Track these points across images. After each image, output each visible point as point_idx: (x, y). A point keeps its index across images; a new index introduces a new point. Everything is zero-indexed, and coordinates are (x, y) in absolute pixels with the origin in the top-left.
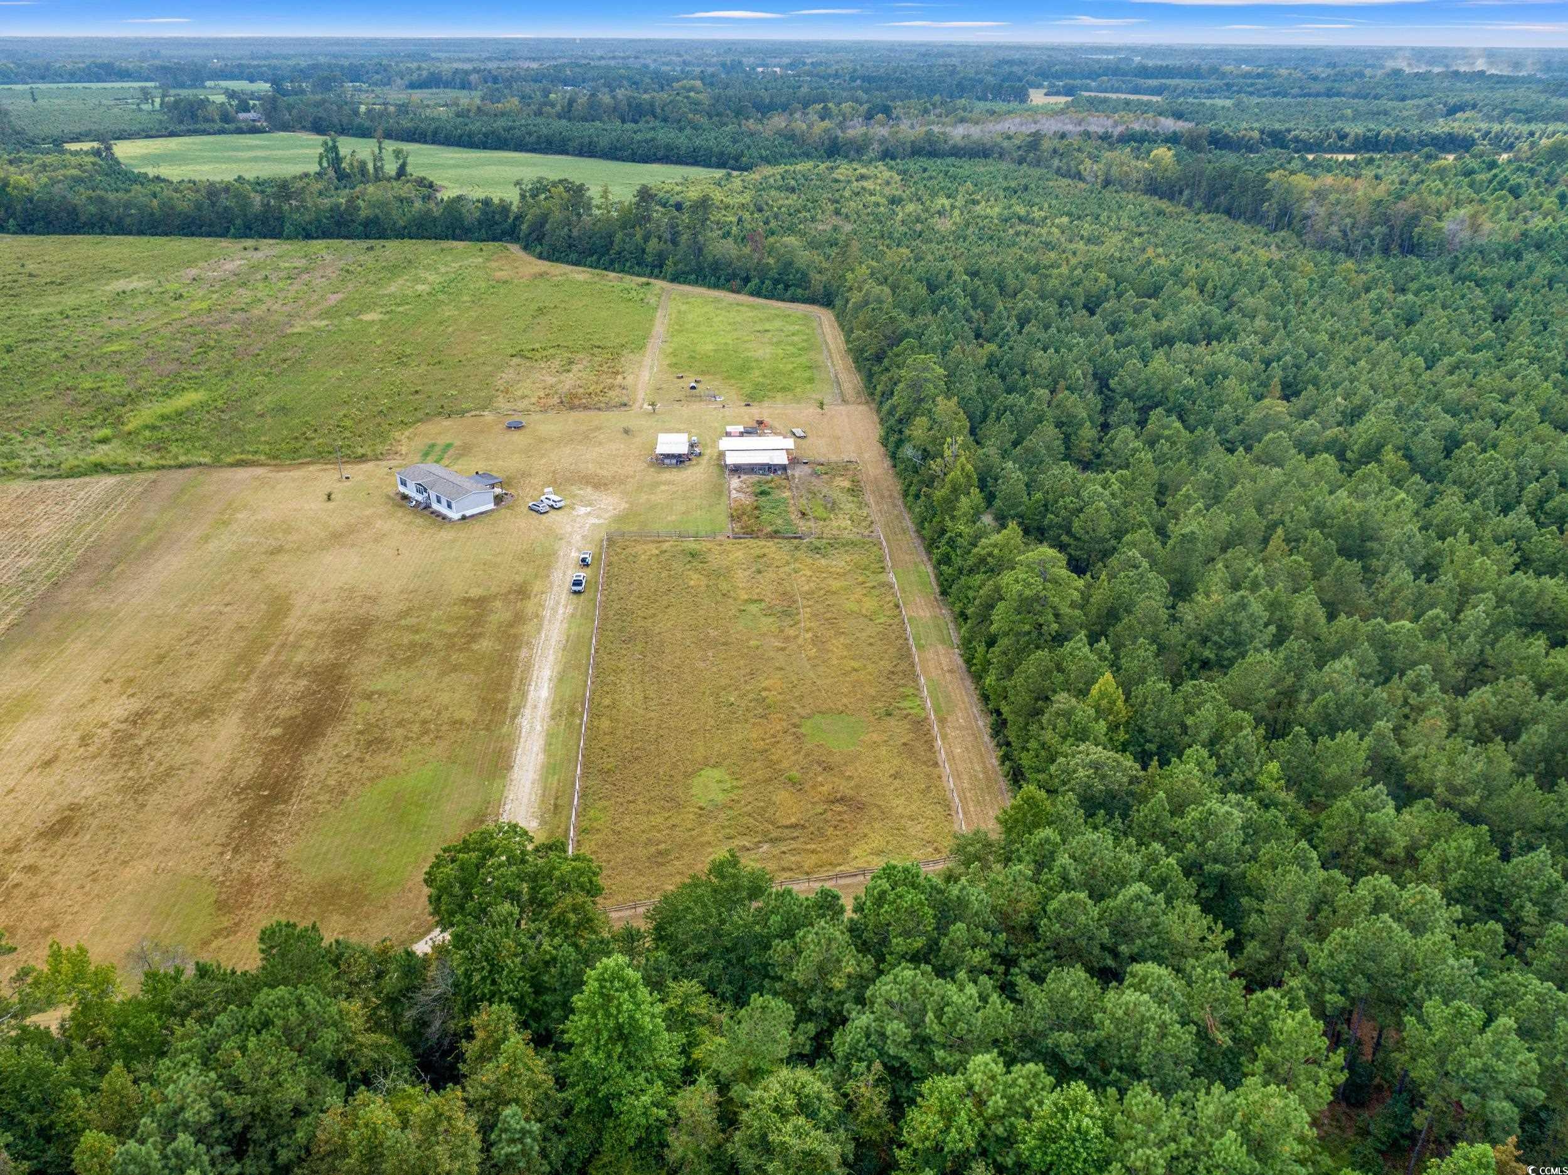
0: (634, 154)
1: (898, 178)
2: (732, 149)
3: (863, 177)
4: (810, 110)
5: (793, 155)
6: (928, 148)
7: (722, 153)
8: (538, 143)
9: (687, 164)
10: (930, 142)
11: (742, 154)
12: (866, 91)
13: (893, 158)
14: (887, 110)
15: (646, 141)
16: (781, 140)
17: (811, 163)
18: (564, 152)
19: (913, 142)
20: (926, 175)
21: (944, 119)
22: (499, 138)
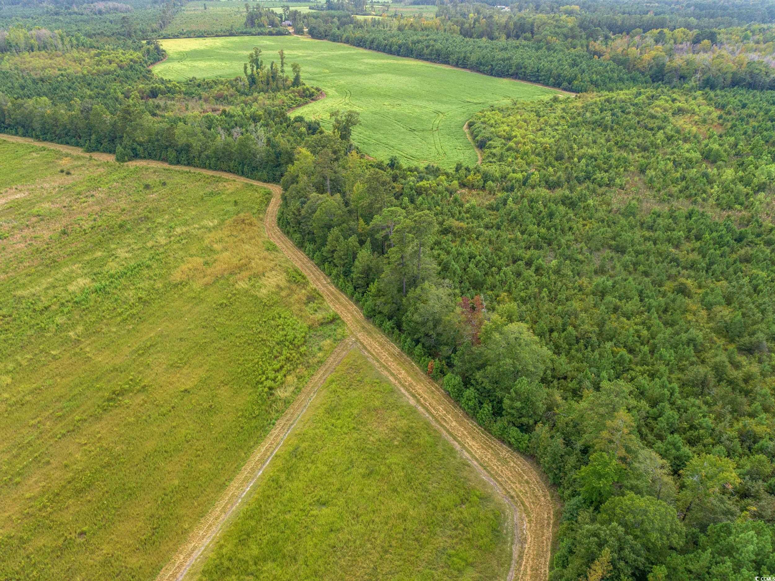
0: (492, 69)
1: (716, 114)
2: (568, 72)
3: (680, 111)
4: (648, 34)
5: (621, 80)
6: (749, 79)
7: (559, 76)
8: (430, 54)
9: (531, 81)
10: (751, 74)
11: (575, 78)
12: (698, 17)
13: (713, 88)
14: (712, 37)
15: (503, 60)
16: (613, 65)
17: (635, 90)
18: (447, 63)
19: (734, 74)
20: (745, 111)
21: (762, 46)
22: (407, 48)
